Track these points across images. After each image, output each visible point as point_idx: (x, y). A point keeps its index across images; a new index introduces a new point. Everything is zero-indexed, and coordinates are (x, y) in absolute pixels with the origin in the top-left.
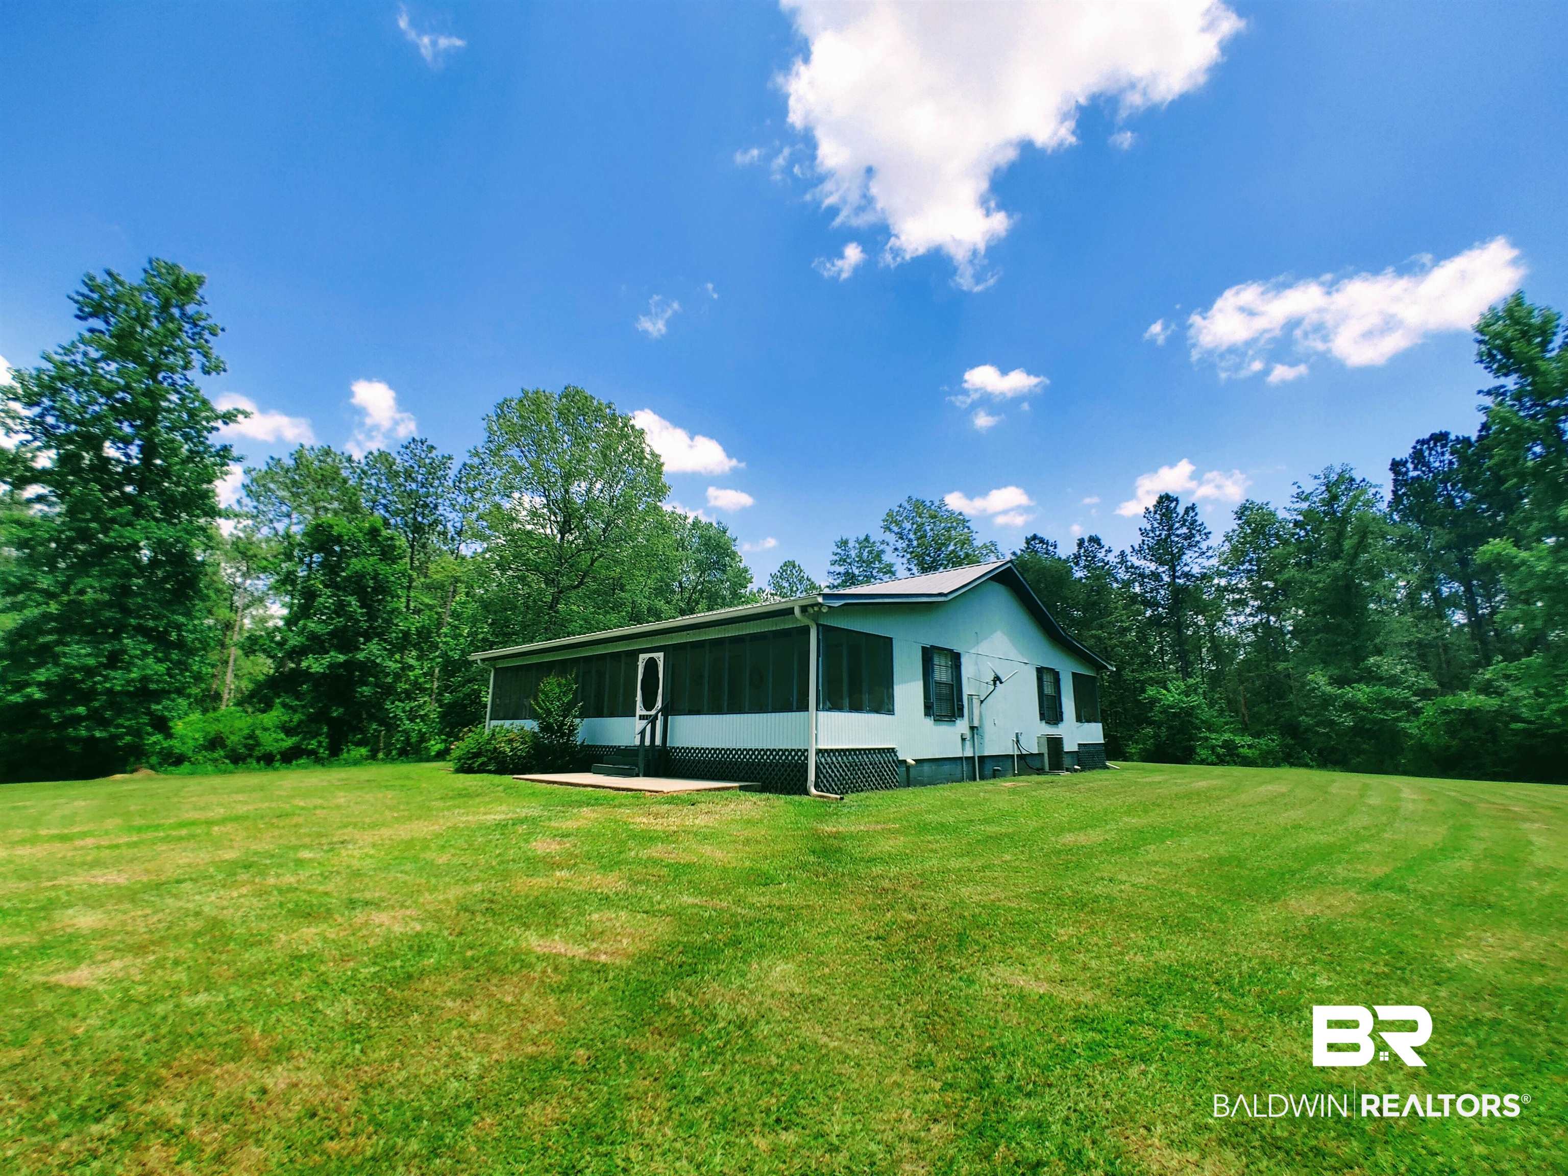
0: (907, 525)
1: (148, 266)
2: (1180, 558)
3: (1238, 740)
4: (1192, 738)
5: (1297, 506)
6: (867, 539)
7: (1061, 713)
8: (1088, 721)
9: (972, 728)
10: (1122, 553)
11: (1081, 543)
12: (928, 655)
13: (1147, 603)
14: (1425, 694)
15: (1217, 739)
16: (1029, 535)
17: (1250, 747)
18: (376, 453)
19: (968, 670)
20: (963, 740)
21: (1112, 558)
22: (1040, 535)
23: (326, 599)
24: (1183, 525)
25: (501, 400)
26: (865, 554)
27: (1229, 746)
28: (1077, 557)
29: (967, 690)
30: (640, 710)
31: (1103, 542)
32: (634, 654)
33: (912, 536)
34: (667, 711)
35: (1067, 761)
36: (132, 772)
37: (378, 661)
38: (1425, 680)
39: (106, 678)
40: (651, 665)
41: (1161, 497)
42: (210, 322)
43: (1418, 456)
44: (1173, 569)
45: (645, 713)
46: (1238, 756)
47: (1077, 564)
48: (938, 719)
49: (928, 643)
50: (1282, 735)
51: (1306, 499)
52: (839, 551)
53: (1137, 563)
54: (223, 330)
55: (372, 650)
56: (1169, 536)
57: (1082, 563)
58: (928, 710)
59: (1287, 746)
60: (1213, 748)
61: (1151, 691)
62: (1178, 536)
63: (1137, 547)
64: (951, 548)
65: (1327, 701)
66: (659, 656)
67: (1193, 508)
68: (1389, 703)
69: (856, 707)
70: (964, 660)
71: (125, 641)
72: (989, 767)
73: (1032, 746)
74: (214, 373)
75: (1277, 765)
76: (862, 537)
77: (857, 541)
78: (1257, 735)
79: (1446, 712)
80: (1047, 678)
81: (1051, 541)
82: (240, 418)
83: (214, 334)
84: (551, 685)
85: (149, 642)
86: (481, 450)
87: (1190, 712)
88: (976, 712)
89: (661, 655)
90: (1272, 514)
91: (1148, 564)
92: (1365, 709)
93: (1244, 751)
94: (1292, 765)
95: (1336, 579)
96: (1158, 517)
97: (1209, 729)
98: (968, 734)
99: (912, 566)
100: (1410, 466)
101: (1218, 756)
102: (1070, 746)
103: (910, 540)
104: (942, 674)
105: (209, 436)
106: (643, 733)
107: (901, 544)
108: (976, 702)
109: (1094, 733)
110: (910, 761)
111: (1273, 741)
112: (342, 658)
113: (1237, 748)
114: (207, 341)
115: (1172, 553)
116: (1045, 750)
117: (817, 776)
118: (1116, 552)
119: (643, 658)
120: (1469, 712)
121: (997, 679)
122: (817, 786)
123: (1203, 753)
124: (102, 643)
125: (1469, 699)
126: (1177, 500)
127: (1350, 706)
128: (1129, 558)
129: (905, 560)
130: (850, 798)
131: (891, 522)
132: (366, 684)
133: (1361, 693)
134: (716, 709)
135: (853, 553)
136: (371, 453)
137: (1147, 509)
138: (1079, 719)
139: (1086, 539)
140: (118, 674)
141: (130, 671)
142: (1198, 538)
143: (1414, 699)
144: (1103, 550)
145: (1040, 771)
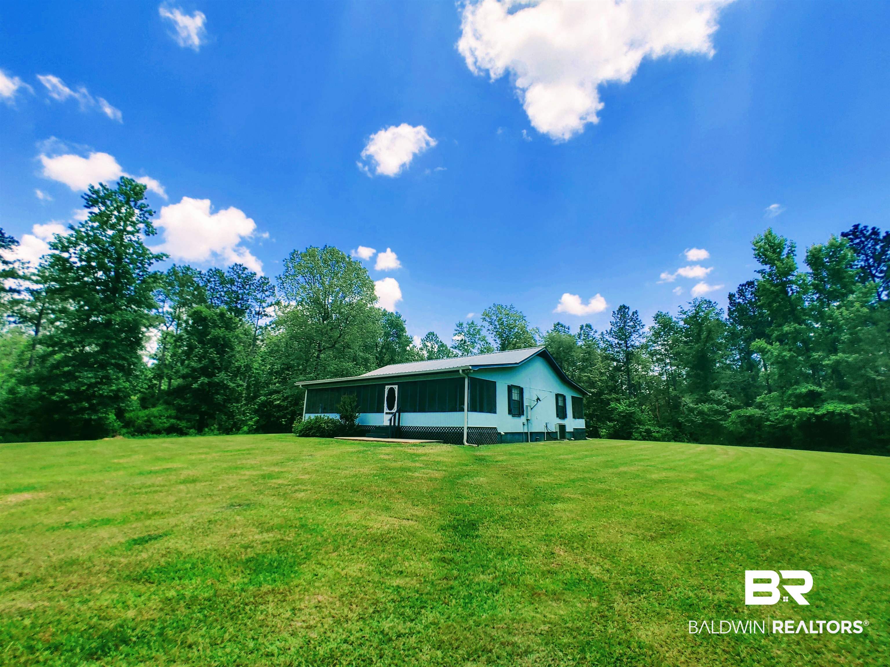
0: (494, 318)
1: (120, 181)
2: (629, 337)
3: (652, 429)
4: (631, 428)
5: (681, 316)
6: (472, 323)
7: (566, 414)
8: (578, 418)
9: (528, 420)
10: (602, 333)
11: (581, 328)
12: (510, 388)
13: (614, 359)
14: (732, 408)
15: (642, 428)
16: (556, 322)
17: (658, 432)
18: (214, 270)
19: (526, 396)
20: (524, 425)
21: (597, 336)
22: (561, 322)
23: (199, 350)
24: (631, 321)
25: (292, 251)
26: (472, 330)
27: (648, 431)
28: (580, 335)
29: (525, 404)
30: (386, 410)
31: (593, 327)
32: (384, 385)
33: (497, 323)
34: (399, 411)
35: (567, 436)
36: (113, 436)
37: (225, 382)
38: (733, 401)
39: (100, 389)
40: (392, 391)
41: (621, 306)
42: (148, 208)
43: (741, 292)
44: (626, 342)
45: (388, 411)
46: (652, 436)
47: (579, 338)
48: (514, 416)
49: (510, 383)
50: (674, 427)
51: (685, 313)
52: (458, 329)
53: (609, 339)
54: (155, 212)
55: (222, 376)
56: (624, 326)
57: (582, 337)
58: (510, 412)
59: (675, 432)
60: (641, 432)
61: (613, 405)
62: (629, 326)
63: (609, 331)
64: (516, 330)
65: (691, 410)
66: (396, 387)
67: (636, 312)
68: (717, 412)
69: (481, 411)
70: (525, 391)
71: (110, 371)
72: (534, 438)
73: (553, 428)
74: (151, 235)
75: (669, 441)
76: (470, 322)
77: (468, 324)
78: (662, 426)
79: (739, 417)
80: (560, 399)
81: (567, 326)
82: (164, 258)
83: (151, 215)
84: (345, 398)
85: (120, 372)
86: (282, 276)
87: (631, 415)
88: (529, 413)
89: (397, 386)
90: (670, 319)
91: (614, 340)
92: (706, 415)
93: (654, 434)
94: (676, 441)
95: (698, 352)
96: (619, 316)
97: (640, 424)
98: (526, 423)
99: (497, 339)
100: (737, 296)
101: (643, 436)
102: (569, 429)
103: (495, 325)
104: (515, 396)
105: (149, 268)
106: (391, 420)
107: (491, 327)
108: (529, 408)
109: (581, 424)
110: (503, 433)
111: (669, 429)
112: (206, 380)
113: (651, 432)
114: (147, 218)
115: (625, 335)
116: (558, 430)
117: (467, 438)
118: (599, 333)
119: (387, 387)
120: (749, 417)
121: (538, 399)
122: (467, 442)
123: (636, 435)
124: (98, 372)
125: (751, 411)
126: (628, 308)
127: (701, 413)
128: (605, 336)
129: (493, 335)
130: (480, 446)
131: (486, 316)
132: (219, 394)
133: (705, 407)
134: (422, 410)
135: (465, 330)
136: (211, 270)
137: (614, 312)
138: (574, 417)
139: (584, 325)
140: (105, 387)
141: (111, 386)
142: (638, 327)
143: (728, 410)
144: (593, 332)
145: (556, 439)
